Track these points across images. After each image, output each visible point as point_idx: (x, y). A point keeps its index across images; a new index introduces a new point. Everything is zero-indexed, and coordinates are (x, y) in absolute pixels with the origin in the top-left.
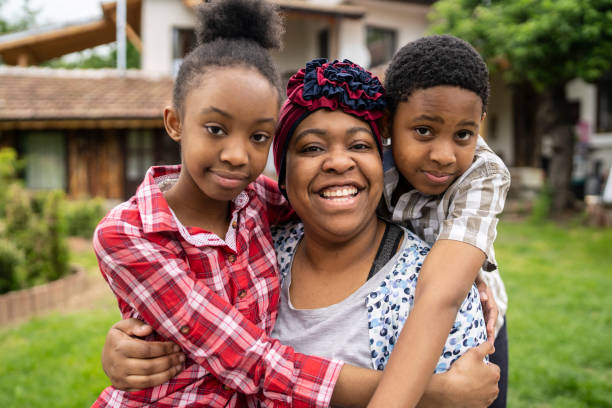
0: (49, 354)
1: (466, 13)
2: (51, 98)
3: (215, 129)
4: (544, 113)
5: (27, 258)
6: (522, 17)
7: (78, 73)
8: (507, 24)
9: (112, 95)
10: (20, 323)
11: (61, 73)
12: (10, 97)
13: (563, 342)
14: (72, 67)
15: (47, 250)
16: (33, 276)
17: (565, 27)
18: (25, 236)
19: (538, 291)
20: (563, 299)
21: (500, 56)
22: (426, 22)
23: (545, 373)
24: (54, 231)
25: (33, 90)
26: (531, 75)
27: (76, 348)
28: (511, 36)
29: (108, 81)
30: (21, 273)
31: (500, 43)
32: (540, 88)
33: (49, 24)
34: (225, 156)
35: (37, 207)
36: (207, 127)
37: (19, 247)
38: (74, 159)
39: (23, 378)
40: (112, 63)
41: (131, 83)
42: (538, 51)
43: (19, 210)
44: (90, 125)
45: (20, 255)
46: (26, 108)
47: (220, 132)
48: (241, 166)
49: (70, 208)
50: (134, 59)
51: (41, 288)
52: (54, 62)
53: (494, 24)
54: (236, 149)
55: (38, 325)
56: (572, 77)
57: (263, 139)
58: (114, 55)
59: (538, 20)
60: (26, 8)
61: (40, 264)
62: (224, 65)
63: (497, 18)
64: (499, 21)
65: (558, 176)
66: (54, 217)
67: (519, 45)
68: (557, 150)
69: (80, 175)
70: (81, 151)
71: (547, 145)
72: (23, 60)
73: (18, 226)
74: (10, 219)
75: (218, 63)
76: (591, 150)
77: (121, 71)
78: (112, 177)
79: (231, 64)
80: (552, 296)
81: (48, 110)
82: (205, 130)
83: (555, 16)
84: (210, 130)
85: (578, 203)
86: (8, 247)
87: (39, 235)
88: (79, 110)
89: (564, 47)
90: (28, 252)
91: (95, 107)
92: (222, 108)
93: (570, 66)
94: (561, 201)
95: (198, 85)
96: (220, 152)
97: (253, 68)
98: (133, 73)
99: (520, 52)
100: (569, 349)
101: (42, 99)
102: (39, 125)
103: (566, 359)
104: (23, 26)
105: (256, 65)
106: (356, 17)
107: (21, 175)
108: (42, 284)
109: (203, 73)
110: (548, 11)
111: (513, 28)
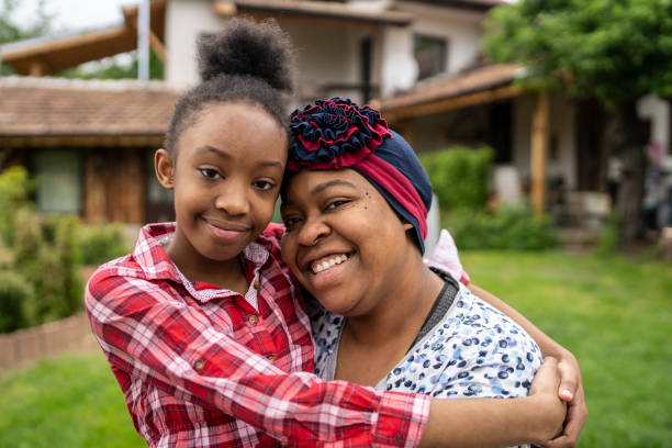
0: (60, 404)
1: (526, 21)
2: (66, 112)
3: (211, 173)
4: (613, 132)
5: (36, 292)
6: (590, 26)
7: (95, 85)
8: (573, 33)
9: (133, 108)
10: (28, 365)
11: (77, 84)
12: (22, 111)
13: (643, 398)
14: (89, 77)
15: (58, 283)
16: (43, 312)
17: (638, 37)
18: (34, 268)
19: (610, 336)
20: (640, 347)
21: (564, 69)
22: (479, 31)
23: (624, 436)
24: (67, 262)
25: (46, 104)
26: (599, 91)
27: (90, 397)
28: (578, 46)
29: (128, 93)
30: (29, 309)
31: (565, 54)
32: (609, 105)
33: (66, 31)
34: (220, 204)
35: (48, 234)
36: (201, 170)
37: (28, 280)
38: (91, 179)
39: (29, 433)
40: (132, 73)
41: (153, 96)
42: (608, 64)
43: (29, 239)
44: (108, 142)
45: (29, 289)
46: (39, 123)
47: (217, 176)
48: (241, 215)
49: (86, 233)
50: (157, 69)
51: (52, 327)
52: (70, 72)
53: (558, 34)
54: (235, 196)
55: (48, 369)
56: (645, 93)
57: (267, 187)
58: (136, 65)
59: (607, 29)
60: (40, 13)
61: (51, 298)
62: (225, 100)
63: (562, 26)
64: (563, 31)
65: (627, 203)
66: (68, 246)
67: (585, 57)
68: (627, 174)
69: (96, 197)
70: (99, 170)
71: (615, 168)
72: (36, 69)
73: (27, 256)
74: (19, 248)
75: (217, 99)
76: (663, 174)
77: (143, 82)
78: (132, 199)
79: (233, 99)
80: (627, 342)
81: (63, 126)
82: (199, 172)
83: (627, 25)
84: (205, 173)
85: (651, 234)
86: (16, 280)
87: (49, 266)
88: (97, 125)
89: (637, 59)
90: (38, 285)
91: (115, 122)
92: (220, 147)
93: (643, 81)
94: (631, 231)
95: (194, 122)
96: (216, 198)
97: (258, 104)
98: (156, 85)
99: (588, 65)
100: (650, 407)
101: (57, 113)
102: (53, 141)
103: (648, 420)
104: (37, 33)
105: (261, 102)
106: (402, 24)
107: (32, 197)
108: (53, 321)
109: (201, 109)
110: (619, 19)
111: (579, 38)
